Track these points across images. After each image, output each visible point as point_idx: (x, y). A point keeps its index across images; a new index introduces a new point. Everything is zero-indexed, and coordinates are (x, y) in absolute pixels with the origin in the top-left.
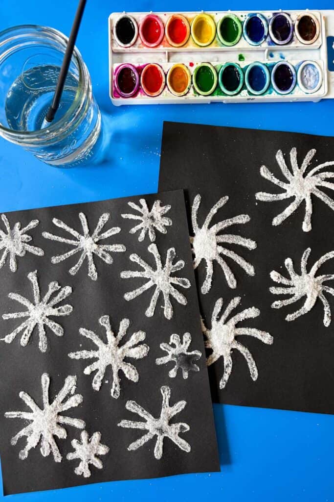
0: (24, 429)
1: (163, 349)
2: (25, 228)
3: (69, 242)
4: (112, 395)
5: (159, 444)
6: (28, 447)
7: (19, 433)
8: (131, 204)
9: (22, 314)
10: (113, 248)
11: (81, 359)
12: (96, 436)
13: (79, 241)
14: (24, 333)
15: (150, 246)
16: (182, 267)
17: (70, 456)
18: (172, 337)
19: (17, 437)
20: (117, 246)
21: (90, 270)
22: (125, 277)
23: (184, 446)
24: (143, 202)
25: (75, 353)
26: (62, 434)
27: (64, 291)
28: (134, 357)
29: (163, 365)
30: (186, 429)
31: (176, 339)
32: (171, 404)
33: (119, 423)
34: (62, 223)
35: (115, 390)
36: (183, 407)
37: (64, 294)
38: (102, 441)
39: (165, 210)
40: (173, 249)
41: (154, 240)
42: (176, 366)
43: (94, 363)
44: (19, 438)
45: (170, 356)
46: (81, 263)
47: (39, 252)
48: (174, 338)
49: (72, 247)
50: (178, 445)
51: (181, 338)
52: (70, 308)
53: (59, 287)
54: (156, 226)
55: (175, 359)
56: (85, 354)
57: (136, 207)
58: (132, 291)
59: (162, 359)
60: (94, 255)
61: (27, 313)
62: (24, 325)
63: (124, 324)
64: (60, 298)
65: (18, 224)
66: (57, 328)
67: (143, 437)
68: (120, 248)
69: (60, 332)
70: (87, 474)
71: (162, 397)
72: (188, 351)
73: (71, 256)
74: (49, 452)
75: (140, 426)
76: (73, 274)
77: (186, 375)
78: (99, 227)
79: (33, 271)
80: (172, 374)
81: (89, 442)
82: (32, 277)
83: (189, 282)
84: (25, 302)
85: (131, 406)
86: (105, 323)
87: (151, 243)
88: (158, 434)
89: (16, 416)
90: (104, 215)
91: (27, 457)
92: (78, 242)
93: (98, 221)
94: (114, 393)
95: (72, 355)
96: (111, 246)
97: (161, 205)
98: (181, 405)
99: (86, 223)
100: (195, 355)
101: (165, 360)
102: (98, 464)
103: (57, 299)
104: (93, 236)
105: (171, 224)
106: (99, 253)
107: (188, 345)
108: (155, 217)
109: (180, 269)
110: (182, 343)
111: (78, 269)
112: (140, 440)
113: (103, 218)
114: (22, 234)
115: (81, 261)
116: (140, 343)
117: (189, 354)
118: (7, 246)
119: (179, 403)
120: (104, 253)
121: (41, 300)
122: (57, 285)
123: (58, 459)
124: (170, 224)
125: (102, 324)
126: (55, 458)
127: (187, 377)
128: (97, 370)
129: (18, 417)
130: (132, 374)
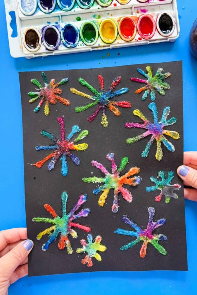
0: (47, 229)
1: (153, 181)
2: (58, 84)
3: (89, 97)
4: (112, 210)
5: (144, 247)
6: (49, 242)
7: (43, 232)
9: (51, 147)
10: (121, 104)
11: (92, 183)
13: (97, 96)
14: (51, 161)
15: (150, 104)
16: (174, 123)
17: (79, 250)
18: (160, 173)
19: (42, 234)
21: (103, 120)
22: (128, 127)
23: (162, 251)
25: (87, 178)
26: (75, 235)
27: (83, 133)
28: (130, 184)
29: (151, 192)
30: (164, 239)
31: (162, 175)
33: (116, 230)
34: (85, 81)
35: (115, 207)
36: (164, 222)
37: (83, 135)
38: (102, 243)
40: (169, 108)
41: (154, 99)
42: (161, 194)
43: (101, 186)
44: (43, 236)
45: (157, 186)
47: (67, 102)
49: (91, 101)
50: (158, 249)
51: (167, 174)
52: (86, 146)
53: (80, 130)
55: (160, 189)
56: (94, 179)
58: (132, 137)
59: (150, 187)
60: (106, 109)
61: (55, 146)
62: (51, 155)
63: (125, 160)
64: (80, 138)
65: (53, 80)
66: (76, 159)
67: (132, 242)
68: (126, 104)
69: (78, 162)
70: (90, 264)
71: (149, 214)
72: (170, 184)
73: (90, 108)
74: (64, 246)
75: (131, 233)
76: (90, 121)
77: (167, 201)
78: (112, 87)
79: (61, 116)
80: (158, 199)
81: (93, 242)
82: (60, 120)
83: (178, 134)
84: (54, 139)
85: (125, 219)
87: (151, 102)
88: (144, 240)
89: (41, 221)
92: (96, 98)
94: (114, 209)
95: (85, 180)
99: (103, 83)
100: (176, 187)
101: (153, 189)
102: (99, 258)
103: (77, 139)
106: (110, 107)
107: (171, 179)
109: (172, 124)
110: (167, 177)
112: (130, 244)
114: (55, 88)
115: (97, 112)
116: (136, 175)
118: (43, 96)
119: (161, 220)
122: (78, 128)
123: (70, 251)
124: (168, 87)
125: (109, 159)
126: (68, 251)
128: (103, 192)
129: (43, 221)
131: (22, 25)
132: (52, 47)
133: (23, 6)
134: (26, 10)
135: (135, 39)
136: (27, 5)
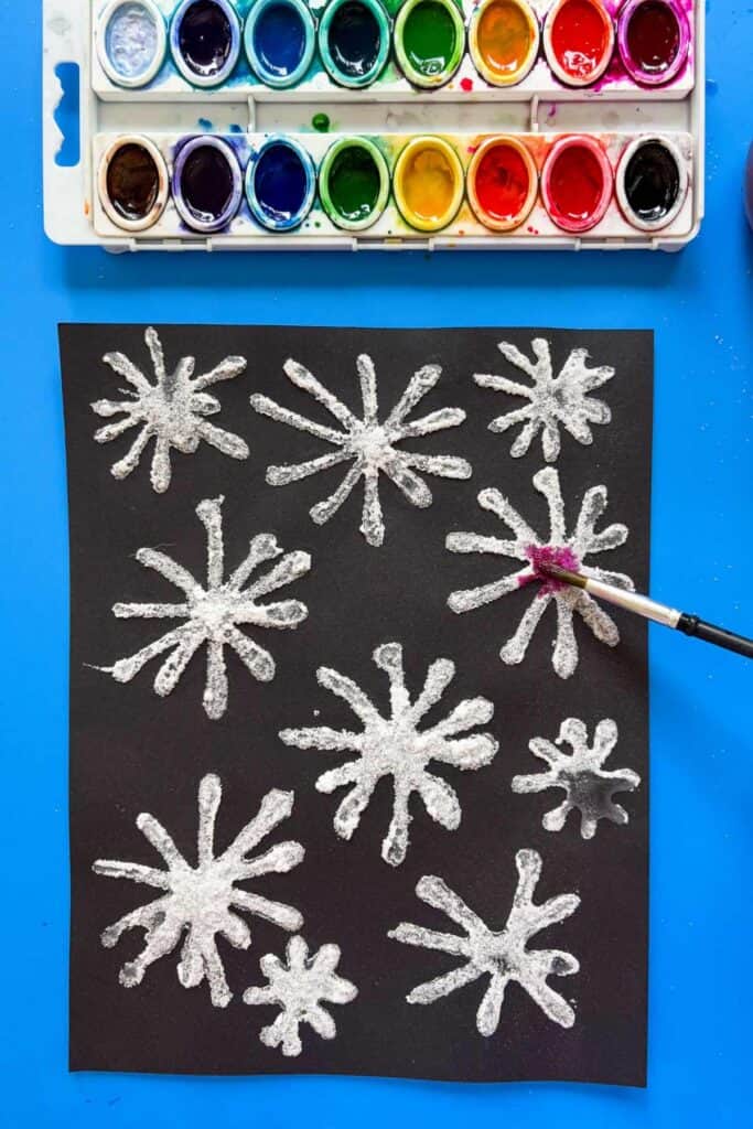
0: (141, 909)
1: (538, 754)
2: (207, 376)
3: (322, 430)
4: (384, 855)
5: (494, 997)
6: (147, 957)
7: (127, 918)
8: (508, 349)
9: (170, 610)
10: (436, 464)
11: (313, 749)
12: (330, 954)
13: (348, 432)
14: (169, 661)
15: (542, 472)
16: (619, 544)
17: (254, 996)
18: (565, 725)
19: (121, 926)
20: (448, 460)
21: (365, 517)
22: (460, 548)
23: (560, 1011)
24: (541, 346)
25: (297, 732)
26: (240, 935)
27: (291, 563)
28: (456, 763)
29: (531, 795)
30: (569, 968)
31: (575, 733)
32: (539, 898)
33: (394, 929)
34: (309, 374)
35: (395, 841)
36: (570, 910)
37: (289, 571)
38: (341, 970)
39: (597, 378)
40: (602, 490)
41: (554, 459)
42: (565, 803)
43: (347, 765)
44: (124, 931)
45: (553, 774)
46: (345, 495)
47: (235, 446)
48: (571, 729)
49: (327, 446)
50: (543, 1006)
51: (591, 732)
52: (301, 611)
53: (280, 550)
54: (567, 420)
55: (565, 784)
56: (323, 737)
57: (520, 360)
58: (472, 588)
59: (529, 778)
60: (384, 478)
61: (183, 607)
62: (170, 638)
63: (441, 672)
64: (279, 580)
65: (188, 361)
66: (257, 659)
67: (452, 974)
68: (456, 468)
69: (267, 670)
70: (293, 1048)
71: (518, 877)
72: (604, 767)
73: (321, 472)
74: (202, 976)
75: (449, 943)
76: (320, 520)
77: (589, 830)
78: (409, 400)
79: (213, 497)
80: (554, 820)
81: (308, 966)
82: (210, 513)
83: (632, 584)
84: (183, 579)
85: (430, 889)
86: (390, 661)
87: (543, 464)
88: (494, 970)
89: (123, 874)
90: (427, 369)
91: (139, 982)
92: (345, 436)
93: (407, 383)
94: (391, 850)
95: (290, 736)
96: (431, 460)
97: (589, 364)
98: (566, 904)
99: (373, 385)
100: (623, 781)
101: (539, 782)
102: (325, 1026)
103: (271, 581)
104: (388, 422)
105: (608, 419)
106: (396, 473)
107: (607, 751)
108: (566, 394)
109: (613, 547)
110: (590, 744)
111: (336, 508)
112: (441, 981)
113: (422, 377)
114: (196, 392)
115: (346, 487)
116: (477, 729)
117: (606, 775)
118: (149, 419)
119: (562, 899)
120: (412, 475)
121: (225, 579)
122: (273, 542)
123: (221, 997)
124: (603, 418)
125: (380, 665)
126: (214, 994)
127: (592, 834)
128: (352, 785)
129: (129, 876)
130: (444, 807)
131: (100, 121)
132: (205, 221)
133: (113, 50)
134: (120, 65)
135: (526, 226)
136: (127, 48)
